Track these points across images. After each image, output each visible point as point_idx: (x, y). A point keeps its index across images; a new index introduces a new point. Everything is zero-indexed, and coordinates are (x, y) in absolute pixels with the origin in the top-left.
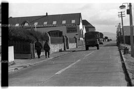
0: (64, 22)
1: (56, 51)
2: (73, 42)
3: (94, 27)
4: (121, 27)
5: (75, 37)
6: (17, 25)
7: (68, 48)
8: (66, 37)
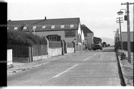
0: (63, 27)
1: (54, 55)
2: (71, 47)
3: (92, 32)
4: (119, 33)
5: (73, 42)
6: (16, 28)
7: (66, 53)
8: (64, 41)
